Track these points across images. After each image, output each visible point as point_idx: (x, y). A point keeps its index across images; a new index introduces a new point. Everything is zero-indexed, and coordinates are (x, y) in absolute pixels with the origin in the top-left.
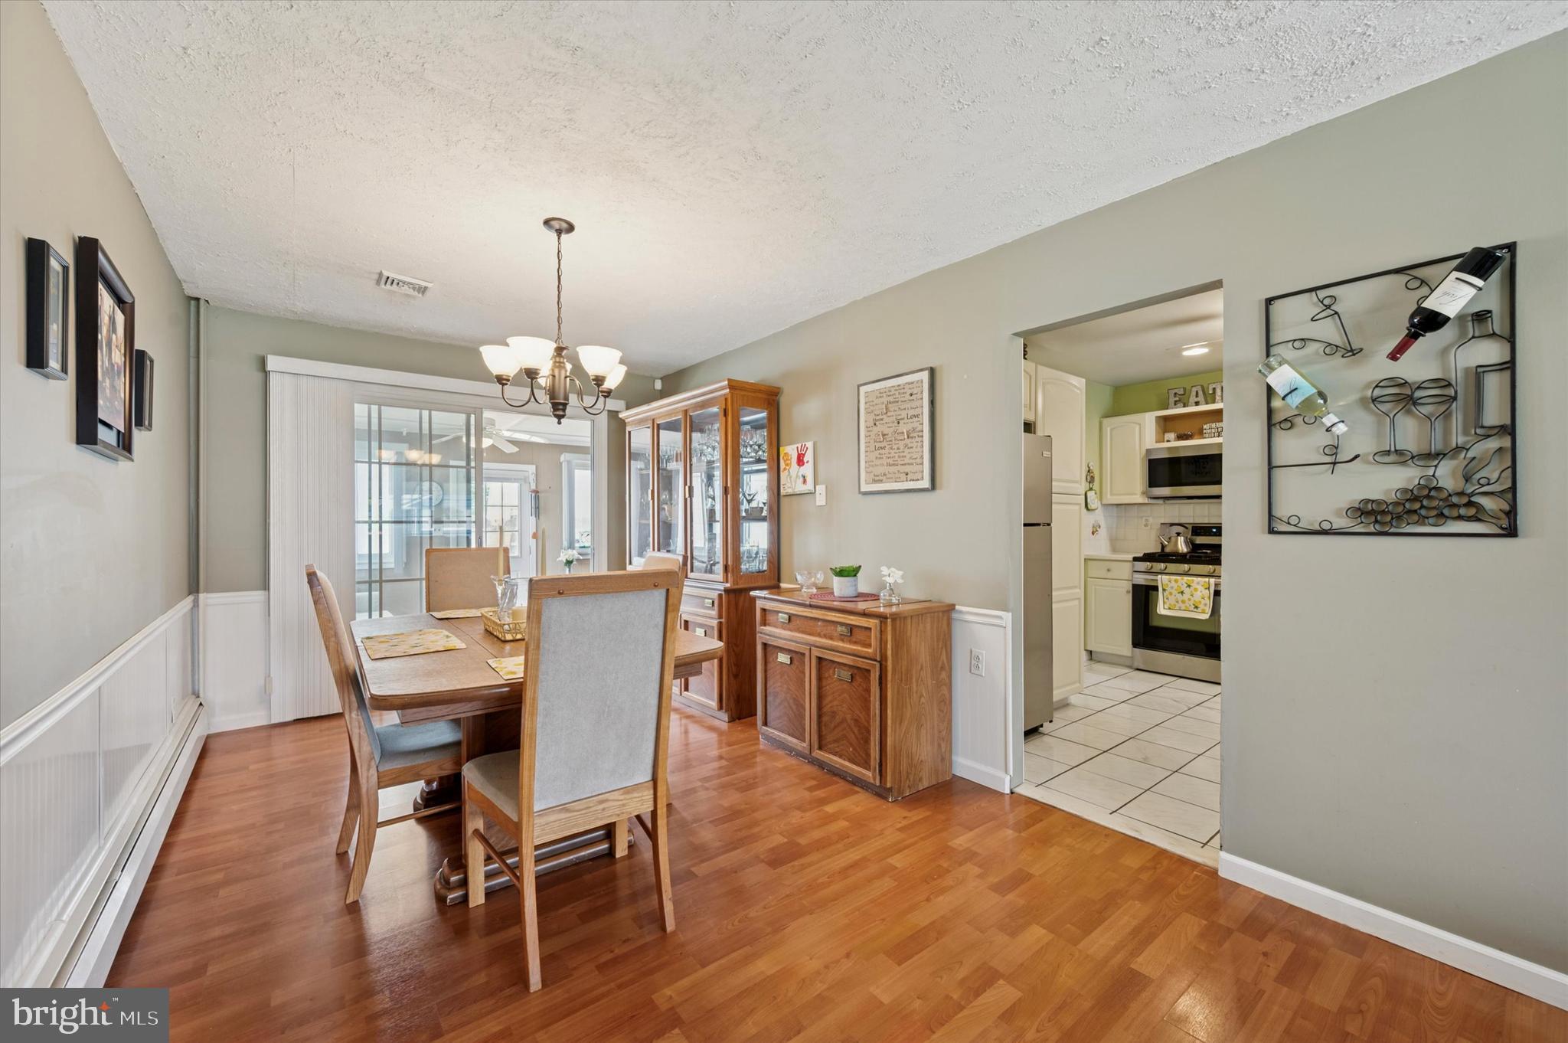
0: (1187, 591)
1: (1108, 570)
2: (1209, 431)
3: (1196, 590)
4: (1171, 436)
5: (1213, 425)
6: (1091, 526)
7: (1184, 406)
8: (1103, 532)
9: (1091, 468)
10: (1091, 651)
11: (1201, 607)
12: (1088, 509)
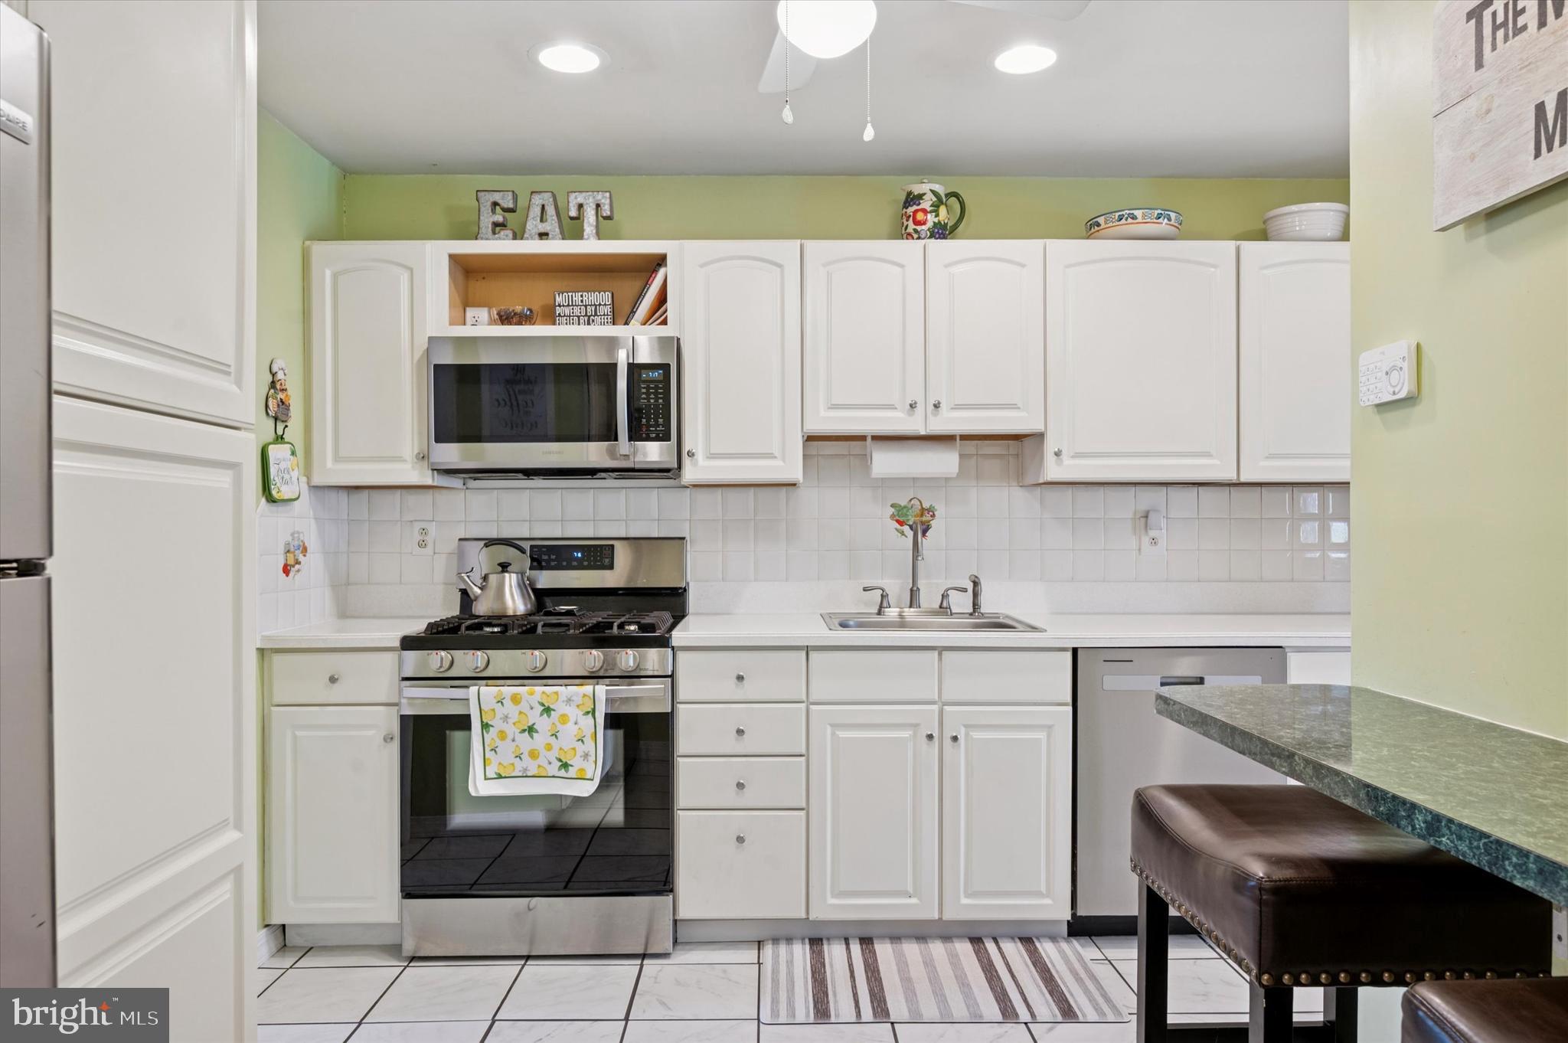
0: (543, 724)
1: (333, 680)
2: (567, 311)
3: (564, 718)
4: (483, 314)
5: (577, 297)
6: (281, 549)
7: (515, 238)
8: (313, 565)
9: (280, 375)
10: (284, 926)
11: (577, 762)
12: (271, 500)
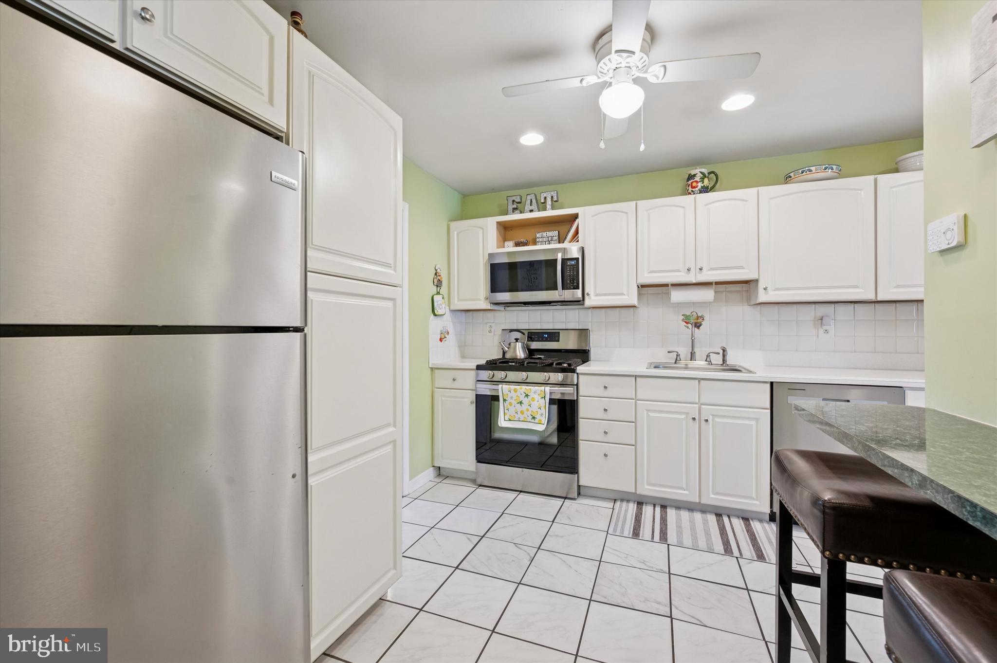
0: (526, 401)
1: (454, 380)
2: (541, 240)
3: (533, 399)
4: (511, 243)
5: (545, 234)
6: (439, 332)
7: (521, 212)
8: (451, 339)
9: (438, 271)
10: (439, 467)
11: (538, 417)
12: (435, 315)
